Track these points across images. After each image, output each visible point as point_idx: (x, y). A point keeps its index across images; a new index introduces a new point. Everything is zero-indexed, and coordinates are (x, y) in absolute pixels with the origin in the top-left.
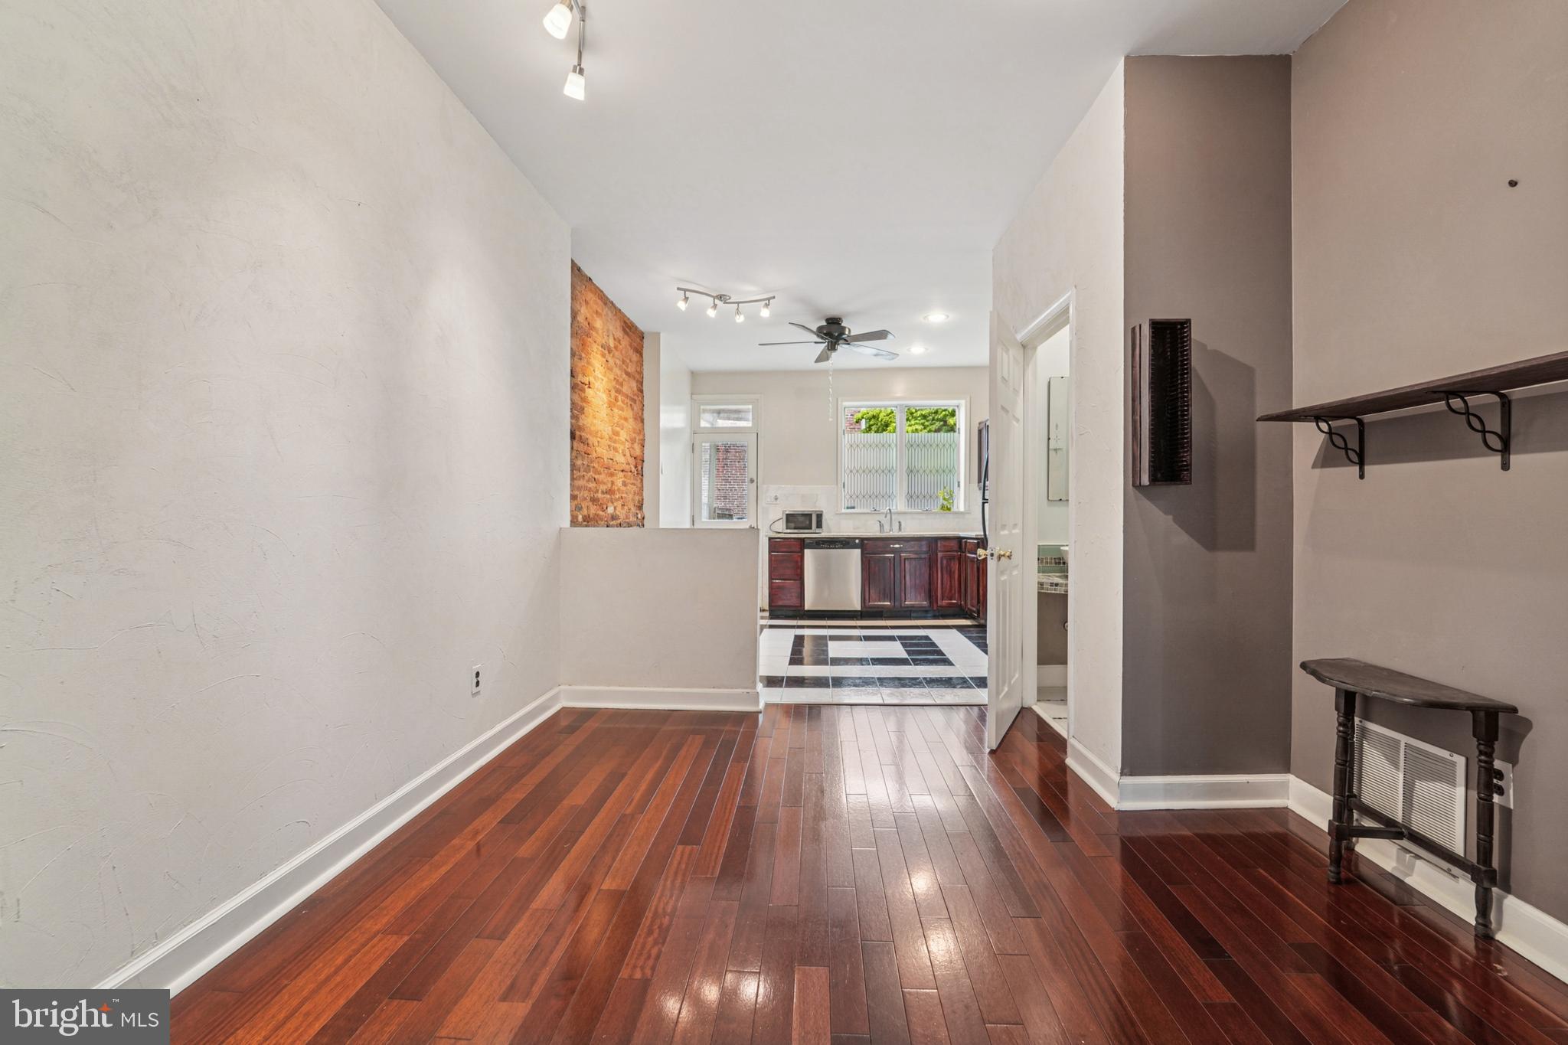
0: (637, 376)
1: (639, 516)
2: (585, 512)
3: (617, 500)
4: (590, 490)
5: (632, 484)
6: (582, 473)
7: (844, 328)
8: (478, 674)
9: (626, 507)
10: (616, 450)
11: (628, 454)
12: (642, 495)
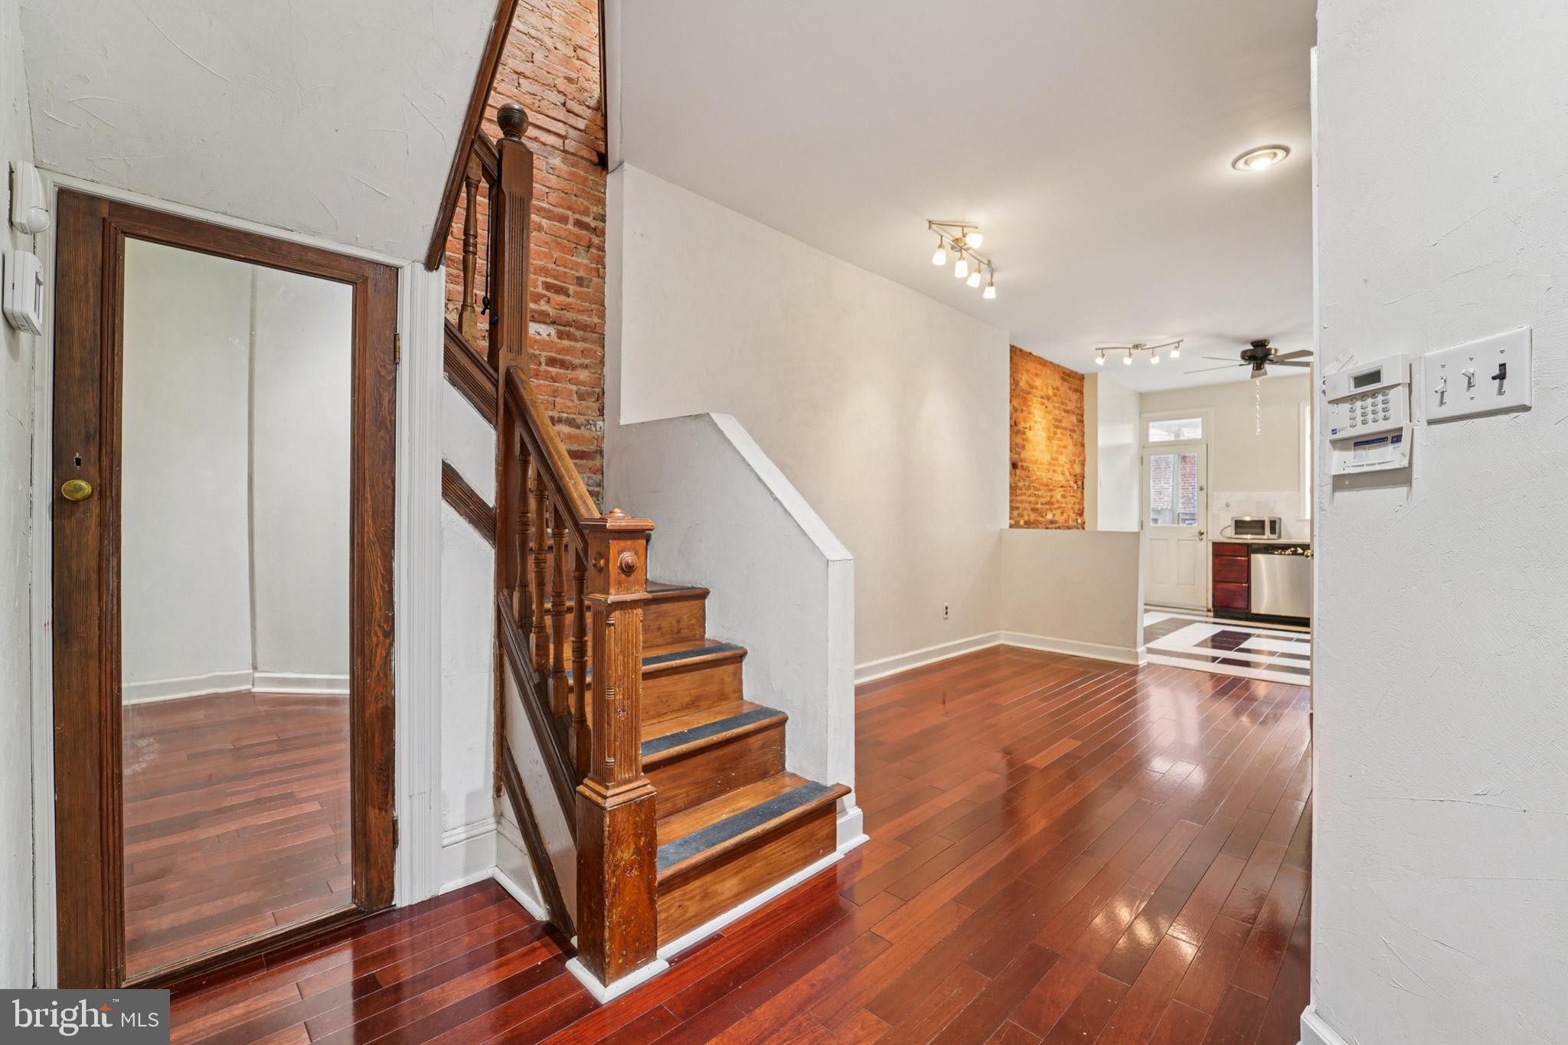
0: (1078, 411)
1: (1079, 521)
2: (1026, 518)
3: (1056, 509)
4: (1030, 503)
5: (1072, 496)
6: (1024, 491)
7: (1270, 350)
8: (947, 608)
9: (1065, 515)
10: (1054, 471)
11: (1067, 473)
12: (1083, 504)
